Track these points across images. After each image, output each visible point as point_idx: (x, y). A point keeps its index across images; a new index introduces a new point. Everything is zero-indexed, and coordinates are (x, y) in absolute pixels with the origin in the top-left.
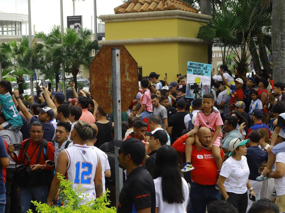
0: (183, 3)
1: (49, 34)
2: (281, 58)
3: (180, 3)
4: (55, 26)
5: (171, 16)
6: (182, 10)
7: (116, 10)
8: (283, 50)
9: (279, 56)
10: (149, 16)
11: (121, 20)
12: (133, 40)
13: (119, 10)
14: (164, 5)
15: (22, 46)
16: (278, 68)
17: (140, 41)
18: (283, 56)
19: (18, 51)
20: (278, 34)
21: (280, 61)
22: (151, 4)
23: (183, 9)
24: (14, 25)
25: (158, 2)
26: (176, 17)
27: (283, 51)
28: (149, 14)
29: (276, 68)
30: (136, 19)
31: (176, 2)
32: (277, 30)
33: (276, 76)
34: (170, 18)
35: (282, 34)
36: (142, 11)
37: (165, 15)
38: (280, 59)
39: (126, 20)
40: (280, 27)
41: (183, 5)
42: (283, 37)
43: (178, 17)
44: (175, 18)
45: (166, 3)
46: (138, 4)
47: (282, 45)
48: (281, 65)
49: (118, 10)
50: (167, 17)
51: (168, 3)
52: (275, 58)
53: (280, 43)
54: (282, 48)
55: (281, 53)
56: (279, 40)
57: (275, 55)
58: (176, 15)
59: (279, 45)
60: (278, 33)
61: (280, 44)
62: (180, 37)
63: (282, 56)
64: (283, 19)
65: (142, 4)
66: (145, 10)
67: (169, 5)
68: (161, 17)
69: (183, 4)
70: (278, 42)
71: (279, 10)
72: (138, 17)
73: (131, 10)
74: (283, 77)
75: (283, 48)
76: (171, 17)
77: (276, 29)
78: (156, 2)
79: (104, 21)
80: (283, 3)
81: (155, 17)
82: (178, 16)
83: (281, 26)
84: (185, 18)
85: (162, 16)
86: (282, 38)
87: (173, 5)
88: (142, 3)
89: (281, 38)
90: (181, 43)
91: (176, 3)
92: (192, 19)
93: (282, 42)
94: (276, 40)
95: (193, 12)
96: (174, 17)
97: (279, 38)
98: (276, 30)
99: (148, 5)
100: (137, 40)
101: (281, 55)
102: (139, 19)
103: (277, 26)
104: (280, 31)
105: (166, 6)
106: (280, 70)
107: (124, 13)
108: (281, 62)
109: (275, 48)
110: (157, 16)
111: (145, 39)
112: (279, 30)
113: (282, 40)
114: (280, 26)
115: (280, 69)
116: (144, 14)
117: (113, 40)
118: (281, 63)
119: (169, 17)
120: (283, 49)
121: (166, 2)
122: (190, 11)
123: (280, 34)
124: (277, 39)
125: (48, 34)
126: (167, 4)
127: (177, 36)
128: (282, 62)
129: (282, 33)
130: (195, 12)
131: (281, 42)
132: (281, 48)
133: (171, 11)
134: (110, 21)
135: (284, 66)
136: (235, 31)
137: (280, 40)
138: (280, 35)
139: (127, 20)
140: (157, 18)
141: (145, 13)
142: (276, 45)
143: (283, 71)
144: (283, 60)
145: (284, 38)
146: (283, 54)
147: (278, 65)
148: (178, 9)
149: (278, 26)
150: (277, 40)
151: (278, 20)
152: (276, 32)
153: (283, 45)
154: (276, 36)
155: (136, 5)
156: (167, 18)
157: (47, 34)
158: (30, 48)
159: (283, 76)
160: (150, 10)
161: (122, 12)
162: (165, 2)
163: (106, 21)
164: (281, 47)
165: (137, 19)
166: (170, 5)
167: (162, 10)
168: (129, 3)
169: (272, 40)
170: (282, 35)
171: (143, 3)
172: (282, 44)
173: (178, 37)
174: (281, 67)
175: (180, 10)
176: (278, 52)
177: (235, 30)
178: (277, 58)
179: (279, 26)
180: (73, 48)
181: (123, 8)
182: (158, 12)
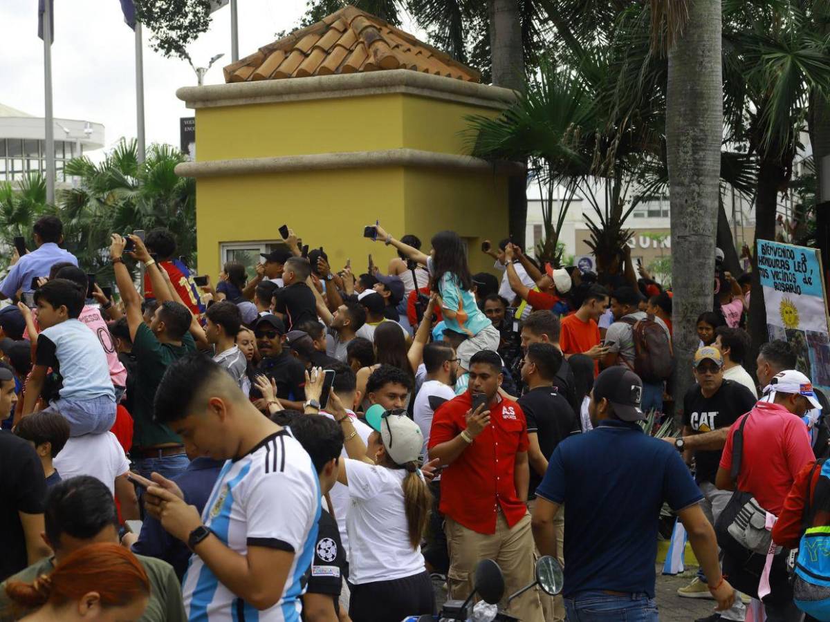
0: (430, 54)
1: (104, 163)
2: (694, 208)
3: (420, 52)
4: (123, 141)
5: (384, 88)
6: (424, 71)
7: (230, 73)
8: (699, 184)
9: (686, 201)
10: (320, 88)
11: (241, 102)
12: (274, 160)
13: (237, 73)
14: (368, 57)
15: (26, 199)
16: (684, 237)
17: (293, 162)
18: (699, 201)
19: (13, 214)
20: (683, 134)
21: (692, 214)
22: (329, 54)
23: (425, 68)
24: (61, 151)
25: (353, 48)
26: (398, 91)
27: (699, 186)
28: (320, 83)
29: (679, 237)
30: (284, 96)
31: (409, 50)
32: (681, 122)
33: (679, 262)
34: (380, 93)
35: (695, 135)
36: (303, 73)
37: (368, 84)
38: (690, 209)
39: (255, 102)
40: (689, 114)
41: (431, 57)
42: (698, 143)
43: (403, 89)
44: (396, 94)
45: (371, 51)
46: (293, 56)
47: (696, 167)
48: (693, 227)
49: (234, 71)
50: (372, 91)
51: (377, 49)
52: (677, 206)
53: (689, 160)
54: (695, 178)
55: (694, 191)
56: (687, 152)
57: (676, 198)
58: (399, 85)
59: (687, 166)
60: (683, 131)
61: (691, 164)
62: (408, 150)
63: (696, 200)
64: (699, 91)
65: (306, 56)
66: (312, 73)
67: (379, 54)
68: (356, 93)
69: (432, 55)
70: (685, 160)
71: (685, 64)
72: (290, 91)
73: (272, 74)
74: (701, 263)
75: (698, 176)
76: (384, 91)
77: (677, 118)
78: (347, 49)
79: (192, 104)
80: (698, 42)
81: (337, 92)
82: (404, 87)
83: (691, 110)
84: (426, 93)
85: (357, 88)
86: (697, 145)
87: (391, 54)
88: (305, 51)
89: (693, 145)
90: (412, 167)
91: (408, 52)
92: (453, 97)
93: (695, 159)
94: (678, 153)
95: (460, 78)
96: (392, 90)
97: (686, 147)
98: (679, 121)
99: (322, 56)
100: (286, 161)
101: (693, 199)
102: (293, 98)
103: (680, 112)
104: (690, 125)
105: (371, 60)
106: (690, 242)
107: (252, 80)
108: (693, 218)
109: (677, 178)
110: (345, 89)
111: (310, 156)
112: (688, 123)
113: (695, 152)
114: (688, 112)
115: (690, 239)
116: (307, 84)
117: (218, 161)
118: (694, 223)
119: (378, 91)
120: (701, 178)
121: (373, 46)
122: (449, 76)
123: (688, 134)
124: (680, 151)
125: (100, 163)
126: (375, 53)
127: (401, 148)
128: (697, 218)
129: (694, 131)
130: (469, 78)
131: (691, 158)
132: (693, 176)
133: (384, 72)
134: (210, 105)
135: (701, 231)
136: (576, 131)
137: (690, 153)
138: (689, 137)
139: (258, 101)
140: (343, 93)
141: (309, 80)
142: (680, 169)
143: (701, 244)
144: (701, 212)
145: (700, 146)
146: (699, 195)
147: (686, 227)
148: (407, 67)
149: (682, 109)
150: (681, 154)
151: (684, 92)
152: (679, 128)
153: (700, 168)
154: (679, 141)
155: (286, 58)
156: (372, 93)
157: (98, 164)
158: (48, 205)
159: (701, 260)
160: (325, 71)
161: (244, 77)
162: (369, 48)
163: (199, 105)
164: (694, 174)
165: (286, 98)
166: (382, 56)
167: (361, 69)
168: (266, 52)
169: (667, 152)
170: (695, 139)
171: (309, 52)
172: (697, 164)
173: (403, 150)
174: (692, 233)
175: (416, 70)
176: (684, 190)
177: (575, 127)
178: (682, 206)
179: (686, 110)
180: (172, 203)
181: (248, 65)
182: (347, 76)
